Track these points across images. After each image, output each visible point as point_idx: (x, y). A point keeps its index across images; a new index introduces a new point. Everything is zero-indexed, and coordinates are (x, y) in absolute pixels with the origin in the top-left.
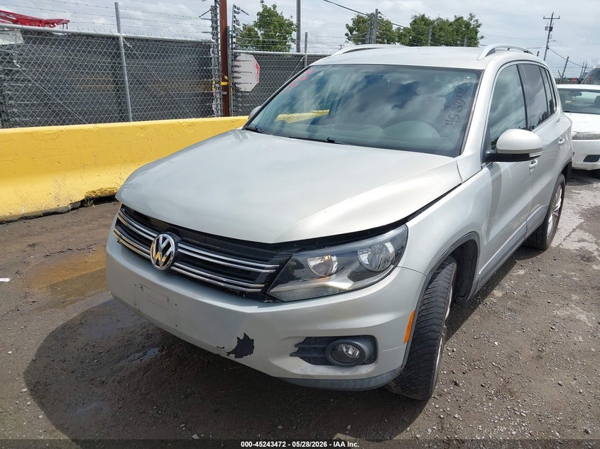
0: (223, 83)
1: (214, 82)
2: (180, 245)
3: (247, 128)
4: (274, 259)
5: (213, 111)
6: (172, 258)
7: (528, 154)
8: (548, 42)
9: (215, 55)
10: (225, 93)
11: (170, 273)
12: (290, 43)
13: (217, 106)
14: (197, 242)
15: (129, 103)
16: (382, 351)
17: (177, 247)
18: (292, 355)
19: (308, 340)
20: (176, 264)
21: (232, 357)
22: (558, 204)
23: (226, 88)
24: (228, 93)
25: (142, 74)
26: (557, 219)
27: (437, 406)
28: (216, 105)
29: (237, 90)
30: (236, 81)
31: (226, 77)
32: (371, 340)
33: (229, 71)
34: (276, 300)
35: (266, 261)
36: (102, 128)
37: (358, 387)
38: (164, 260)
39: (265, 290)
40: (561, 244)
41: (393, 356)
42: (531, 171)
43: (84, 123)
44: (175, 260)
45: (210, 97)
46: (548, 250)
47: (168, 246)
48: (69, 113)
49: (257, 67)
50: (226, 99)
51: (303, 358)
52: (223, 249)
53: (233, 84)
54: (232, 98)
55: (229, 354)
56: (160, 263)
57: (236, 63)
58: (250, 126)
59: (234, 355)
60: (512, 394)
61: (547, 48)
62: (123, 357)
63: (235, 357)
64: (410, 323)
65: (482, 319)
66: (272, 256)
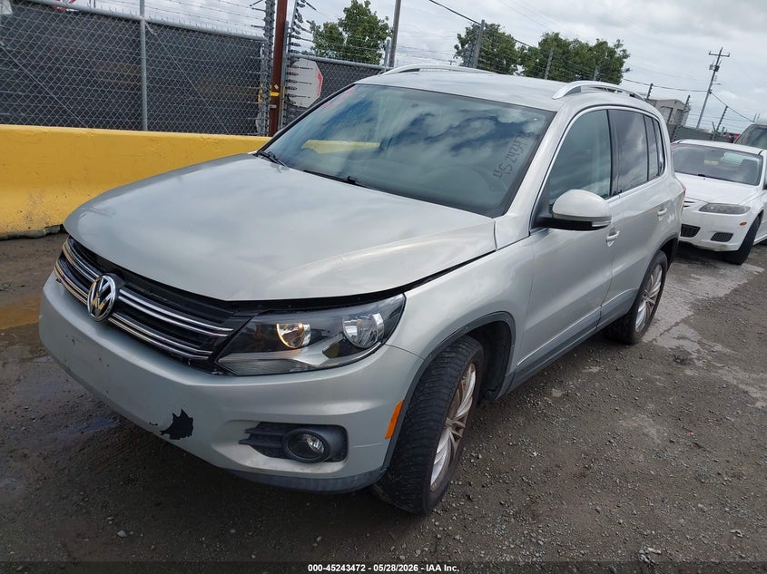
0: (273, 94)
1: (261, 92)
2: (121, 291)
3: (261, 153)
4: (229, 320)
5: (256, 128)
6: (110, 307)
7: (590, 223)
8: (711, 85)
9: (267, 57)
10: (274, 106)
11: (107, 326)
12: (382, 51)
13: (262, 122)
14: (143, 290)
15: (145, 107)
16: (353, 446)
17: (118, 293)
18: (242, 442)
19: (263, 425)
20: (115, 315)
21: (167, 437)
22: (656, 289)
23: (276, 101)
24: (278, 106)
25: (166, 72)
26: (653, 308)
27: (437, 523)
28: (261, 120)
29: (290, 104)
30: (290, 92)
31: (276, 87)
32: (341, 431)
33: (283, 79)
34: (226, 372)
35: (219, 323)
36: (99, 135)
37: (320, 489)
38: (101, 307)
39: (213, 357)
40: (655, 340)
41: (369, 455)
42: (610, 244)
43: (83, 126)
44: (114, 309)
45: (255, 110)
46: (637, 345)
47: (108, 290)
48: (65, 112)
49: (319, 78)
50: (274, 114)
51: (256, 448)
52: (171, 302)
53: (287, 96)
54: (283, 113)
55: (163, 432)
56: (96, 311)
57: (292, 70)
58: (266, 151)
59: (169, 435)
60: (534, 516)
61: (710, 92)
62: (59, 427)
63: (171, 438)
64: (395, 414)
65: (527, 423)
66: (227, 316)
